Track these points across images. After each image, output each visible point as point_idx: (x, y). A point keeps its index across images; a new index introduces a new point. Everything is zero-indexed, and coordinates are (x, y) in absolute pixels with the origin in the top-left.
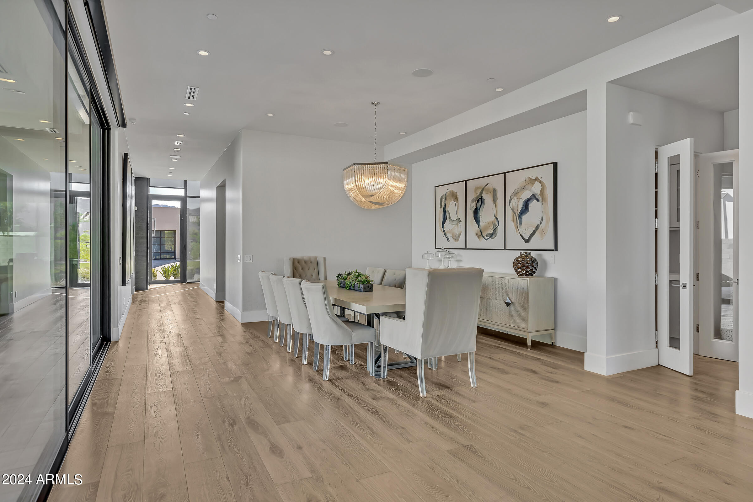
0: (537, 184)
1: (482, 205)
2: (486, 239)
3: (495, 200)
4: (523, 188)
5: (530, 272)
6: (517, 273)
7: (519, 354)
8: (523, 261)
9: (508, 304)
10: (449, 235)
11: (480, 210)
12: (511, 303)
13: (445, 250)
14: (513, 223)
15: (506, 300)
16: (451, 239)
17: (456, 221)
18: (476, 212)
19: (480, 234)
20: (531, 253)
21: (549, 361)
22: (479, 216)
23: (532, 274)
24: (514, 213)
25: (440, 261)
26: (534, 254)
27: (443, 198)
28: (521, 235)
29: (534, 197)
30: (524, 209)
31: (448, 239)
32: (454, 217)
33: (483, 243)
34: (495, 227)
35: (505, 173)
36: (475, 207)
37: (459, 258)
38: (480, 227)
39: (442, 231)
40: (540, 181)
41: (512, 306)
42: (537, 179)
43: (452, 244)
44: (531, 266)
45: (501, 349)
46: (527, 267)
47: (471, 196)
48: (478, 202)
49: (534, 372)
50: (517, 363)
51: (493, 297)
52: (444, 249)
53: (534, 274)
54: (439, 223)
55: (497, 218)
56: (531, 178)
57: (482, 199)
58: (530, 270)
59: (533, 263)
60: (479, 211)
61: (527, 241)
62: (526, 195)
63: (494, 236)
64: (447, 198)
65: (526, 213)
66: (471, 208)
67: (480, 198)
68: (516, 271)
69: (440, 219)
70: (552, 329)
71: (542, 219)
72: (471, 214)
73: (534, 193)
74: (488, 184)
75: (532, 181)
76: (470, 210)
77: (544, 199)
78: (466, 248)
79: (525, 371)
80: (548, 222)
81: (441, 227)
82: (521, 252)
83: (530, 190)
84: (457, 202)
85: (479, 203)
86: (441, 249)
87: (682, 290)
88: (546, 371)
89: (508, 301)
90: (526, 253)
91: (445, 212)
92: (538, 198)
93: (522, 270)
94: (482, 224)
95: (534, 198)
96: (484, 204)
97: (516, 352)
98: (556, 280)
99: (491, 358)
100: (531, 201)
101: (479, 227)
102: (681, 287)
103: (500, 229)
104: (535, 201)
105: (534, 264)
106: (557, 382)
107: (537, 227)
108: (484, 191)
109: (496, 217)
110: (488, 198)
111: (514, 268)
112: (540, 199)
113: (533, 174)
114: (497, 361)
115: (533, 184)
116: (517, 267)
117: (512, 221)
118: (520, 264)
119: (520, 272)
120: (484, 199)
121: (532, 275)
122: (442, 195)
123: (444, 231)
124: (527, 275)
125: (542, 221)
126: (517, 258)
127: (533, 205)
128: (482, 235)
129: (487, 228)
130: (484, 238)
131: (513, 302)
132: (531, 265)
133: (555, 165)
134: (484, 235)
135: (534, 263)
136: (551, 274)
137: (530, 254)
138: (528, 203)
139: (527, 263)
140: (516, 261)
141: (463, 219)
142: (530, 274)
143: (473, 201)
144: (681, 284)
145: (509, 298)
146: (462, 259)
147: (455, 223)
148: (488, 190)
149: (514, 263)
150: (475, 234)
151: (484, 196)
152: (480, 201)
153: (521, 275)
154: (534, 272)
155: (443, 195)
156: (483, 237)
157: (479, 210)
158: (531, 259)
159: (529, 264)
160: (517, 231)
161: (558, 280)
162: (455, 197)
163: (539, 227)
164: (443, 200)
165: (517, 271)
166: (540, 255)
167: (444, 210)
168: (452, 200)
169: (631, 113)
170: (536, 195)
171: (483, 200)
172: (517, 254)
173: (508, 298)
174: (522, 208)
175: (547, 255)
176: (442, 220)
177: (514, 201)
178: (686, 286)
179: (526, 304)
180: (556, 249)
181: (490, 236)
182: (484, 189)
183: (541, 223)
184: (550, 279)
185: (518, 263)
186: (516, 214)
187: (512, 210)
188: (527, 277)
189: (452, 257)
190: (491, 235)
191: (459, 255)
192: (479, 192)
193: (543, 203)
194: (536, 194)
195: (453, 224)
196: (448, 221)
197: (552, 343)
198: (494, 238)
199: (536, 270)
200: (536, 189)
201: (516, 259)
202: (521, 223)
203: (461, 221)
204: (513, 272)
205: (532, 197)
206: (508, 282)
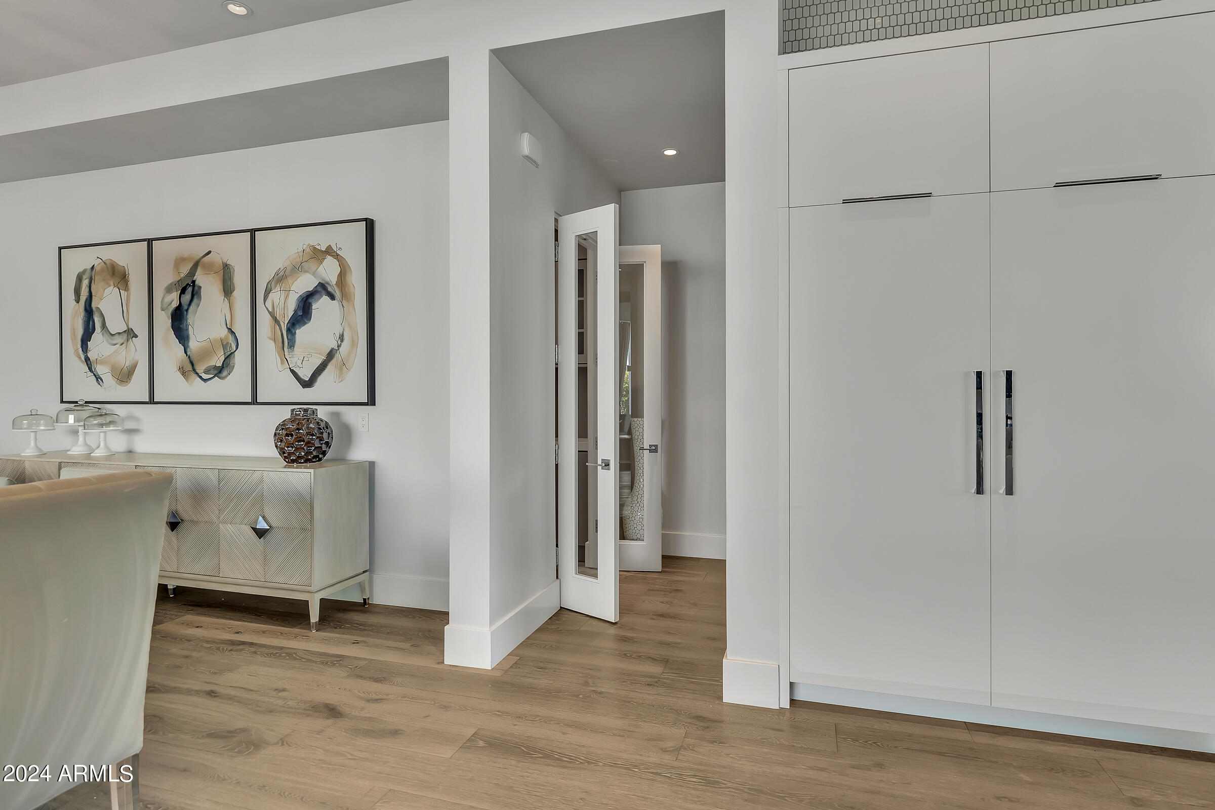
0: (330, 261)
1: (195, 300)
2: (205, 380)
3: (228, 290)
4: (297, 269)
5: (315, 453)
6: (285, 457)
7: (291, 655)
8: (298, 429)
9: (260, 533)
10: (100, 369)
11: (190, 311)
12: (269, 529)
13: (90, 405)
14: (273, 343)
15: (256, 521)
16: (108, 378)
17: (121, 336)
18: (178, 317)
19: (190, 368)
20: (317, 410)
21: (365, 659)
22: (187, 326)
23: (321, 456)
24: (276, 321)
25: (75, 432)
26: (322, 413)
27: (84, 277)
28: (292, 371)
29: (322, 288)
30: (300, 313)
31: (98, 378)
32: (116, 324)
33: (197, 389)
34: (229, 353)
35: (253, 232)
36: (175, 304)
37: (130, 425)
38: (188, 350)
39: (80, 358)
40: (337, 257)
41: (269, 536)
42: (329, 251)
43: (111, 390)
44: (318, 440)
45: (241, 650)
46: (308, 443)
47: (165, 277)
48: (183, 291)
49: (332, 712)
50: (284, 690)
51: (221, 518)
52: (86, 402)
53: (324, 457)
54: (74, 339)
55: (233, 333)
56: (316, 247)
57: (194, 286)
58: (316, 448)
59: (322, 433)
60: (187, 315)
61: (307, 384)
62: (305, 283)
63: (224, 373)
64: (97, 278)
65: (305, 324)
66: (165, 306)
67: (188, 284)
68: (282, 452)
69: (74, 330)
70: (364, 572)
71: (342, 338)
72: (163, 321)
73: (323, 280)
74: (209, 252)
75: (319, 254)
76: (163, 310)
77: (346, 296)
78: (152, 401)
79: (308, 716)
80: (354, 344)
81: (76, 351)
82: (294, 409)
83: (314, 274)
84: (126, 288)
85: (187, 297)
86: (76, 402)
87: (601, 472)
88: (362, 698)
89: (262, 525)
90: (306, 410)
91: (89, 312)
92: (333, 292)
93: (297, 449)
94: (193, 344)
95: (323, 292)
96: (200, 298)
97: (282, 648)
98: (372, 464)
99: (211, 694)
100: (316, 297)
101: (186, 352)
102: (600, 468)
103: (242, 359)
104: (325, 299)
105: (325, 435)
106: (395, 733)
107: (331, 355)
108: (199, 268)
109: (230, 330)
110: (209, 285)
111: (276, 446)
112: (338, 294)
113: (321, 238)
114: (230, 698)
115: (321, 261)
116: (283, 444)
117: (271, 339)
118: (292, 435)
119: (290, 454)
120: (200, 287)
121: (320, 460)
122: (81, 270)
123: (87, 360)
124: (307, 461)
125: (342, 341)
126: (284, 424)
127: (321, 305)
128: (194, 370)
129: (207, 353)
130: (201, 377)
131: (274, 525)
132: (317, 438)
133: (370, 225)
134: (200, 369)
135: (325, 433)
136: (360, 453)
137: (314, 412)
138: (310, 301)
139: (308, 434)
140: (283, 429)
141: (142, 330)
142: (315, 457)
143: (169, 290)
144: (599, 462)
145: (264, 517)
146: (140, 428)
147: (119, 340)
148: (209, 268)
149: (275, 434)
150: (175, 369)
151: (200, 278)
152: (190, 290)
153: (293, 461)
154: (324, 453)
155: (84, 271)
156: (197, 374)
157: (187, 310)
158: (318, 423)
159: (313, 435)
160: (282, 363)
161: (376, 465)
162: (120, 277)
163: (334, 355)
164: (85, 283)
165: (284, 453)
166: (337, 415)
167: (88, 309)
168: (112, 283)
169: (527, 133)
170: (326, 285)
171: (196, 288)
172: (285, 413)
173: (261, 518)
174: (295, 311)
175: (351, 415)
176: (80, 332)
177: (276, 296)
178: (608, 465)
179: (307, 530)
180: (371, 401)
181: (216, 372)
182: (200, 263)
183: (339, 346)
184: (360, 464)
185: (287, 435)
186: (282, 324)
187: (272, 314)
188: (308, 464)
189: (111, 423)
190: (219, 372)
191: (130, 417)
192: (185, 270)
193: (345, 303)
194: (328, 283)
195: (115, 342)
196: (97, 336)
197: (365, 600)
198: (226, 377)
199: (329, 448)
200: (329, 271)
201: (282, 426)
202: (292, 345)
203: (136, 336)
204: (275, 453)
205: (319, 289)
206: (261, 480)
